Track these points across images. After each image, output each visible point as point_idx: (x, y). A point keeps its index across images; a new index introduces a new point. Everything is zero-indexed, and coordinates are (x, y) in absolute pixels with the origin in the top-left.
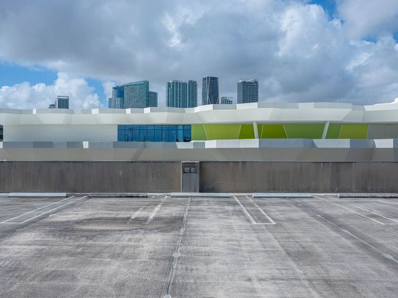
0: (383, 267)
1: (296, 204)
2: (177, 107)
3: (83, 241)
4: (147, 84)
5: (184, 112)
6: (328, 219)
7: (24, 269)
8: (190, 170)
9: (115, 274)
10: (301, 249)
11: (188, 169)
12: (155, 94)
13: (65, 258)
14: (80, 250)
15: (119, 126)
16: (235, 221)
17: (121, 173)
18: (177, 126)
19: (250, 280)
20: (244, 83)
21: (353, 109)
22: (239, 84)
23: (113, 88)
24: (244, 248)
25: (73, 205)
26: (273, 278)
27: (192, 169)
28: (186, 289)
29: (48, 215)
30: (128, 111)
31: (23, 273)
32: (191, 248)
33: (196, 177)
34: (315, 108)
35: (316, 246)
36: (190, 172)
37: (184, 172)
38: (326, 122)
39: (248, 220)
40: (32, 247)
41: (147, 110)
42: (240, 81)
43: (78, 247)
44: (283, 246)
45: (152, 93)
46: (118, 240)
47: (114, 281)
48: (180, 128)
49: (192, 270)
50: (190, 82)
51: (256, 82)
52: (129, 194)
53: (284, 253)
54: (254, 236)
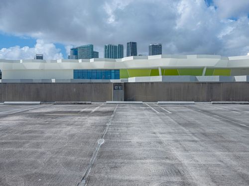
0: (240, 129)
1: (185, 107)
2: (111, 58)
3: (49, 119)
4: (92, 46)
5: (115, 61)
6: (204, 111)
7: (11, 130)
8: (118, 88)
9: (69, 131)
10: (187, 122)
11: (117, 87)
12: (97, 53)
13: (38, 126)
14: (47, 123)
15: (74, 70)
16: (146, 112)
17: (75, 90)
18: (111, 70)
19: (154, 133)
20: (153, 46)
21: (221, 59)
22: (150, 47)
23: (71, 49)
24: (151, 122)
25: (43, 107)
26: (170, 133)
27: (120, 87)
28: (114, 137)
29: (28, 110)
30: (80, 61)
31: (10, 131)
32: (118, 122)
33: (122, 92)
34: (197, 58)
35: (197, 121)
36: (118, 89)
37: (114, 89)
38: (204, 67)
39: (155, 112)
40: (17, 122)
41: (92, 60)
42: (151, 45)
43: (46, 121)
44: (176, 121)
45: (95, 52)
46: (72, 119)
47: (68, 134)
48: (113, 71)
49: (118, 130)
50: (119, 45)
51: (161, 45)
52: (80, 102)
53: (176, 123)
54: (158, 117)
